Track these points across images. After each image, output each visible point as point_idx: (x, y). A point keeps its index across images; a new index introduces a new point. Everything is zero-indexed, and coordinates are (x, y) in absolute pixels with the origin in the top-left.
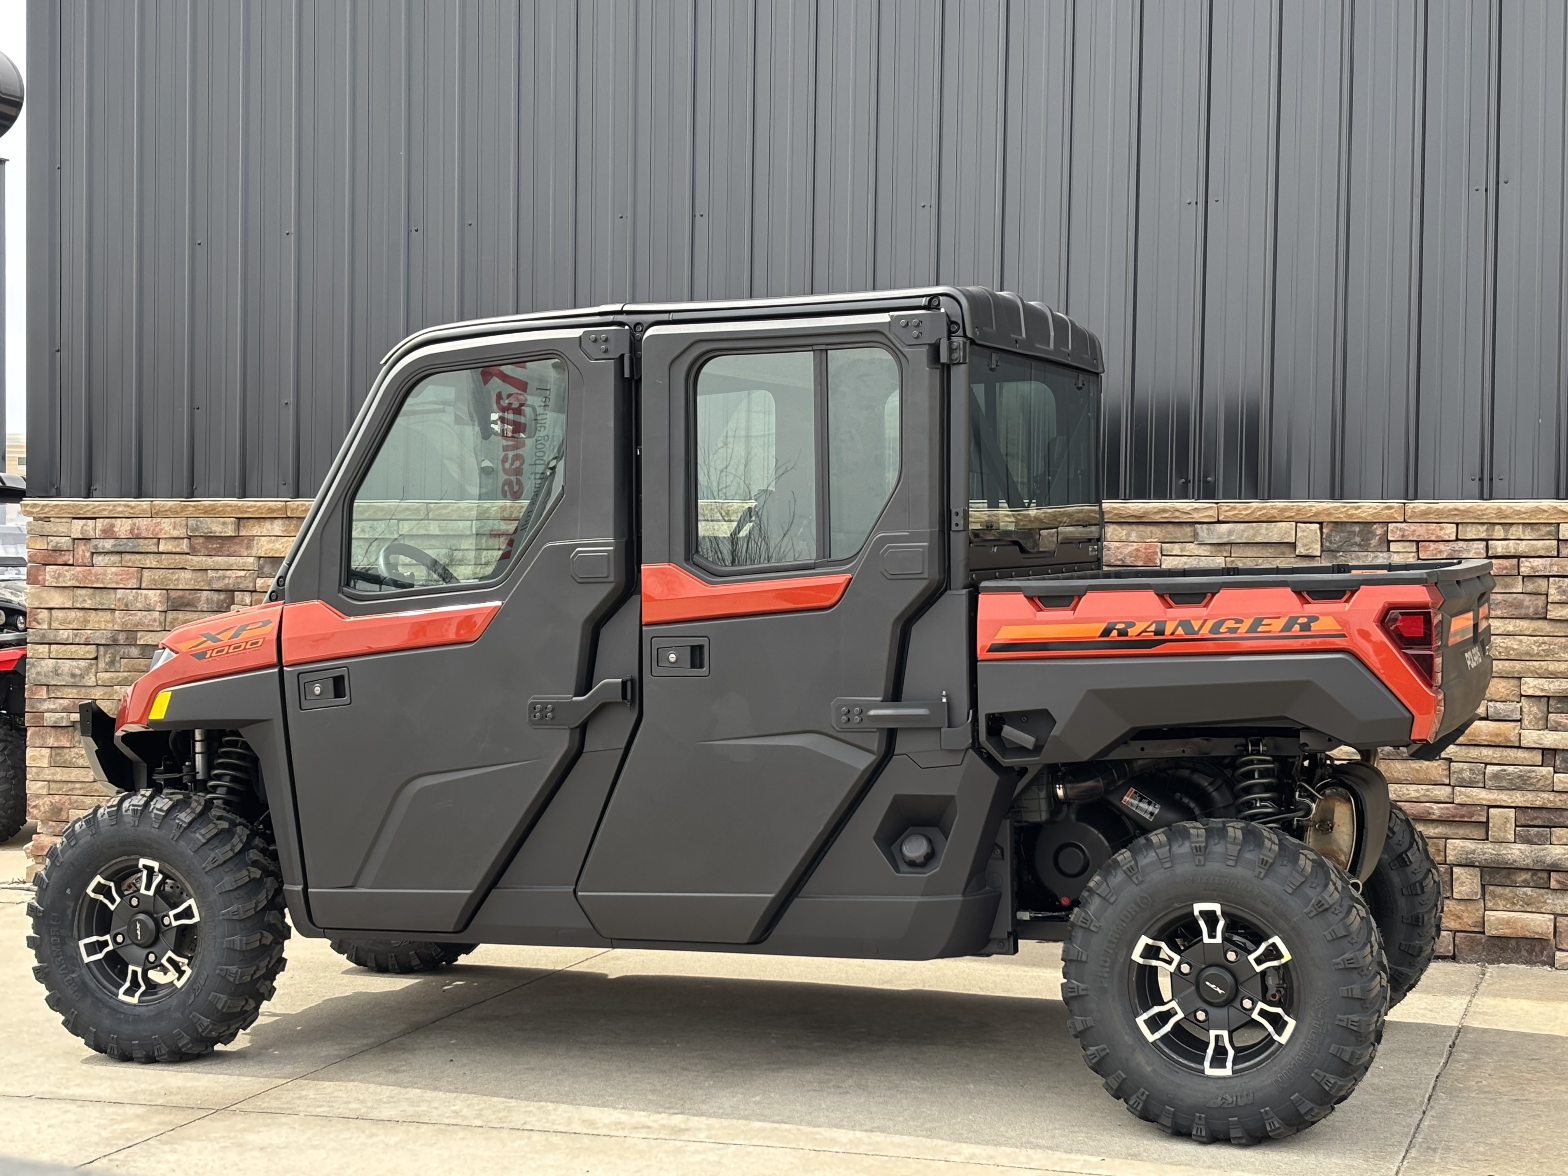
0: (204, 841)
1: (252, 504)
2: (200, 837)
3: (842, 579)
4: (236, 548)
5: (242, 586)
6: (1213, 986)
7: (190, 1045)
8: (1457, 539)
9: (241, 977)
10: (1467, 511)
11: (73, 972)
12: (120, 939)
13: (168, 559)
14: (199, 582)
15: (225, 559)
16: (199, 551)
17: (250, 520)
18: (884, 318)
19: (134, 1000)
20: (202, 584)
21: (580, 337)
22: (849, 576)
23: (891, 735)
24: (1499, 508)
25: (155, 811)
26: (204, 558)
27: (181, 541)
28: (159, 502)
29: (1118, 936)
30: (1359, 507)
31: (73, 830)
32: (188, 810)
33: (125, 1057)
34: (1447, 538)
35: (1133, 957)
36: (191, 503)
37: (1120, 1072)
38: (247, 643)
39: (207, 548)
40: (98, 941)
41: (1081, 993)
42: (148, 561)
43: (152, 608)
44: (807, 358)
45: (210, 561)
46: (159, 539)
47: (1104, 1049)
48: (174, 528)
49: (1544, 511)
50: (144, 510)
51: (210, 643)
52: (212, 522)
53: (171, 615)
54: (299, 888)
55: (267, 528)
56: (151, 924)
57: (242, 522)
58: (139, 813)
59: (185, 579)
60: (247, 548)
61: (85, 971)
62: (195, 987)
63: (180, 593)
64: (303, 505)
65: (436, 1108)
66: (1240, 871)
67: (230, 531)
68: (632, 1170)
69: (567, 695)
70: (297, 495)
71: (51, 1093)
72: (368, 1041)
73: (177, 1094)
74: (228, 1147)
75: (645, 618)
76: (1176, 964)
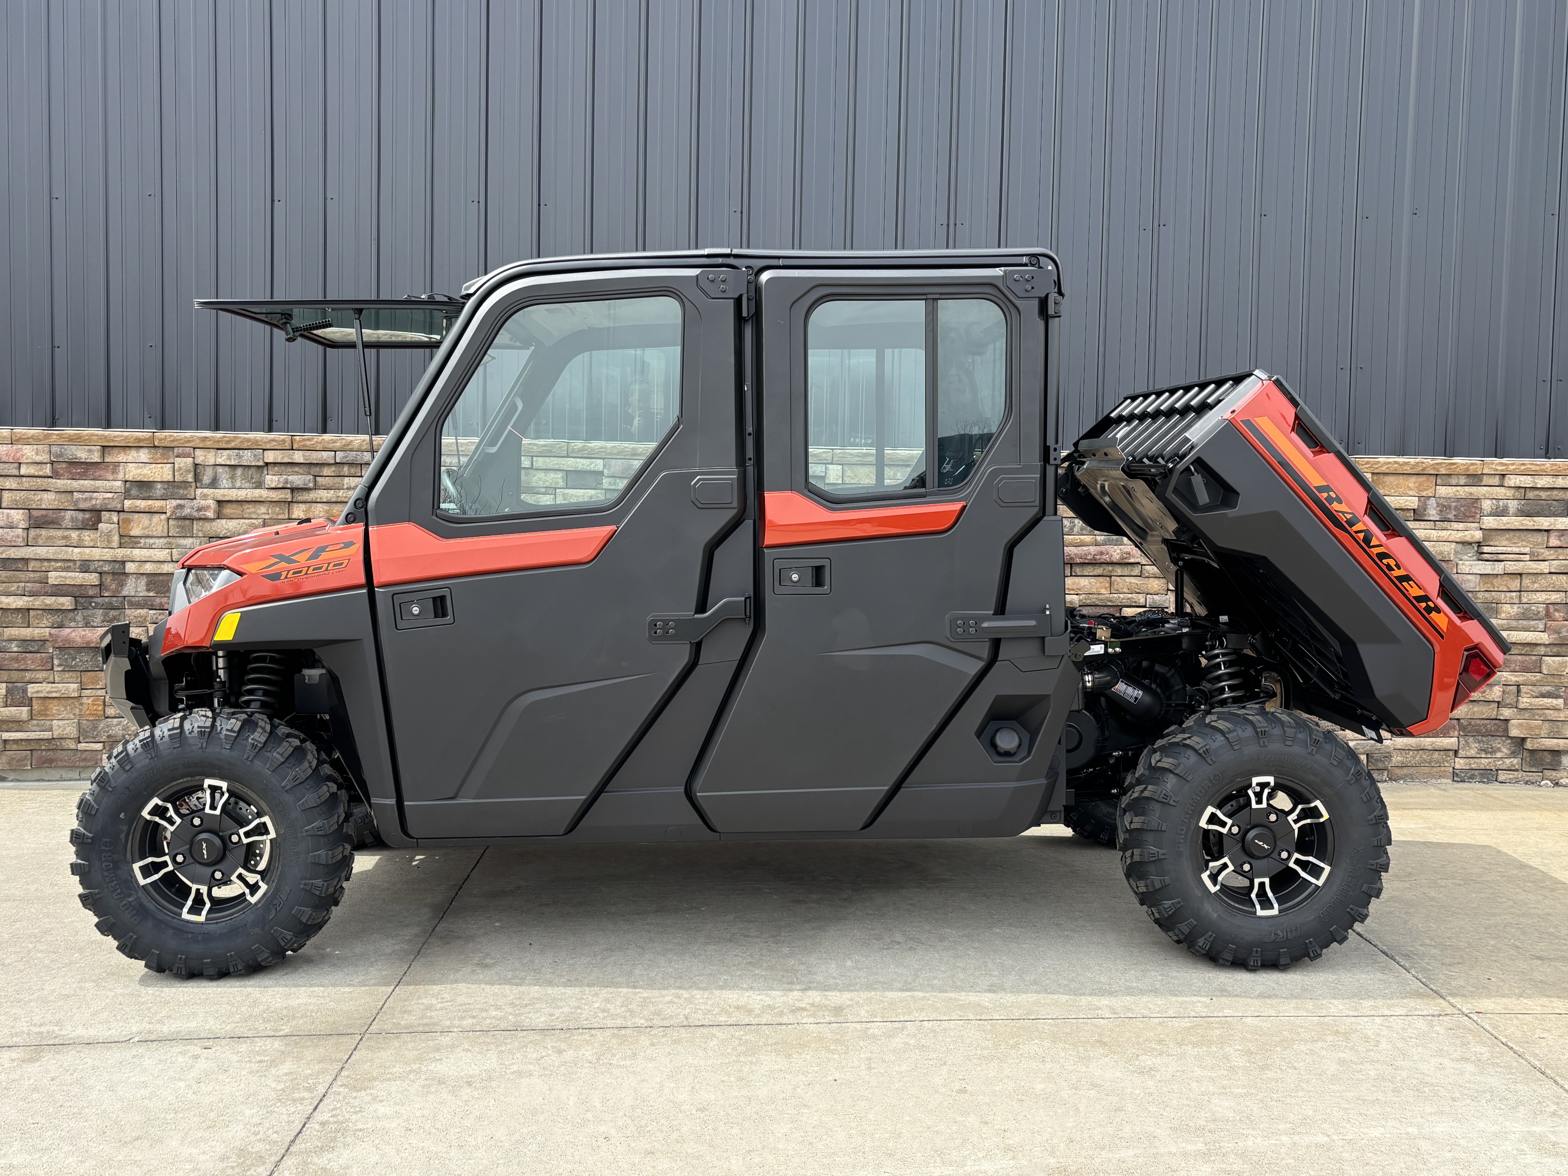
0: (282, 760)
1: (117, 434)
2: (278, 756)
3: (957, 506)
4: (102, 473)
5: (109, 507)
6: (1261, 843)
7: (271, 959)
9: (327, 889)
11: (130, 896)
12: (180, 858)
13: (29, 482)
14: (62, 503)
15: (92, 482)
16: (62, 475)
17: (115, 449)
18: (998, 272)
19: (202, 918)
20: (66, 504)
21: (697, 276)
22: (964, 503)
23: (996, 644)
25: (224, 732)
26: (69, 481)
27: (44, 466)
28: (19, 430)
29: (1193, 808)
31: (127, 754)
32: (259, 730)
33: (192, 974)
35: (1200, 825)
36: (55, 432)
37: (1192, 920)
38: (329, 564)
39: (71, 473)
40: (153, 863)
41: (1161, 857)
42: (7, 484)
43: (15, 526)
44: (920, 306)
45: (76, 484)
46: (20, 463)
47: (1179, 902)
48: (37, 454)
50: (5, 437)
51: (283, 565)
52: (77, 449)
53: (33, 533)
54: (392, 801)
55: (132, 455)
56: (217, 841)
57: (107, 450)
58: (207, 735)
59: (48, 500)
60: (113, 473)
61: (141, 894)
62: (275, 902)
63: (44, 512)
64: (171, 436)
65: (578, 1008)
66: (1297, 749)
67: (96, 458)
68: (863, 1067)
69: (688, 613)
70: (163, 427)
71: (150, 1032)
72: (415, 930)
73: (294, 1017)
74: (429, 1086)
75: (768, 541)
76: (1229, 827)
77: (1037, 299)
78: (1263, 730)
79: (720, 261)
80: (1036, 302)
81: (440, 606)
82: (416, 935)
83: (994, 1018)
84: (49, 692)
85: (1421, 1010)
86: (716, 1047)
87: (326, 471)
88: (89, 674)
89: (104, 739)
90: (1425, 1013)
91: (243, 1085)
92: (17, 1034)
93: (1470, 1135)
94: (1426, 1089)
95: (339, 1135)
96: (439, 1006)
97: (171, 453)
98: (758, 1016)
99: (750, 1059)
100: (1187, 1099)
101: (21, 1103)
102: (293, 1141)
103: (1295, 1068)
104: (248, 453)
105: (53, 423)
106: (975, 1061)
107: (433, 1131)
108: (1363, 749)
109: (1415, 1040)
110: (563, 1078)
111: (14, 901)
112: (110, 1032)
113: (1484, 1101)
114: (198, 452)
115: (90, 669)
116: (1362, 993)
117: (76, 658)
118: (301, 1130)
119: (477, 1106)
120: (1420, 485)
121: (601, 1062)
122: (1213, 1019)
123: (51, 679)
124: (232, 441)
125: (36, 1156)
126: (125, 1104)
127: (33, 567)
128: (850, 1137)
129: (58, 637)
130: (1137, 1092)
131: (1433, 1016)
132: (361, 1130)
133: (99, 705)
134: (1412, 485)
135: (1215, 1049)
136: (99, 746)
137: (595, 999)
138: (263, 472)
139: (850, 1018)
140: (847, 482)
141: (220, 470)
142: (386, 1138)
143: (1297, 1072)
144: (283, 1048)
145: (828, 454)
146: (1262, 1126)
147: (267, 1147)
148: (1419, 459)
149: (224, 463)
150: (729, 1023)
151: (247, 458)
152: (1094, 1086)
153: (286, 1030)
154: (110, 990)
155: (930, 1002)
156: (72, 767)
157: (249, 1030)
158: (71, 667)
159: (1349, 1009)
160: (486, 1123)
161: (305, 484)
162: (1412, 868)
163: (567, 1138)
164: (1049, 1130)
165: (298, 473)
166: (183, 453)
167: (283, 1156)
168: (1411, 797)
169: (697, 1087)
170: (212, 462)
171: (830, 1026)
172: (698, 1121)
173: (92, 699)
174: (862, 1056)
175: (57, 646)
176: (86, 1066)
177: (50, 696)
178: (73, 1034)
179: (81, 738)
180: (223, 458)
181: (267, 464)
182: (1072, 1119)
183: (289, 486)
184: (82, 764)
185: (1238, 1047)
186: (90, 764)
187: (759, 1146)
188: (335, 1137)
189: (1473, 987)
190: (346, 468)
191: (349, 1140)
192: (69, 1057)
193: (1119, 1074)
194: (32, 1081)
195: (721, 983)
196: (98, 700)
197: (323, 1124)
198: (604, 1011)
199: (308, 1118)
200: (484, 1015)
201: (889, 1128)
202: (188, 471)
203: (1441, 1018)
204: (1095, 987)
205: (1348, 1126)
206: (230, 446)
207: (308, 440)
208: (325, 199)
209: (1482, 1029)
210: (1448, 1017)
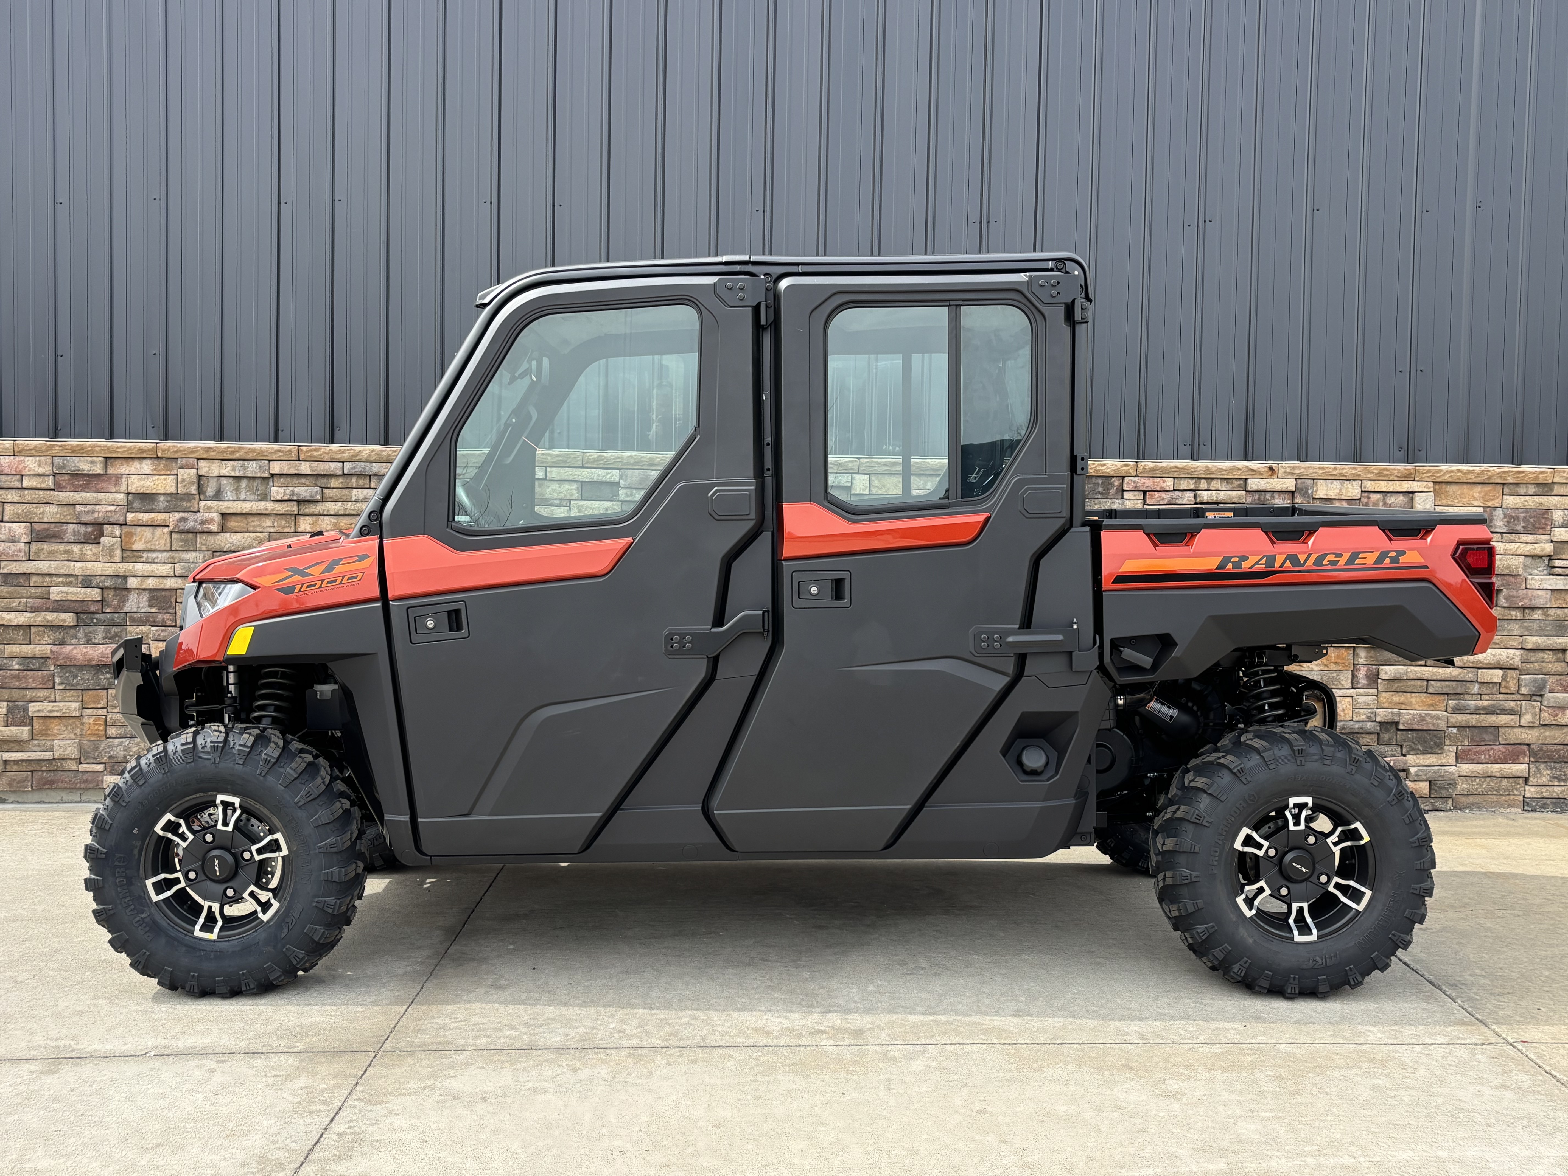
0: (296, 776)
1: (120, 445)
2: (291, 772)
3: (981, 518)
4: (104, 485)
5: (111, 520)
6: (1299, 866)
7: (283, 978)
8: (1174, 490)
9: (340, 907)
10: (1183, 468)
11: (143, 913)
12: (192, 875)
13: (31, 495)
14: (65, 516)
15: (94, 495)
16: (65, 487)
17: (118, 460)
18: (1023, 277)
19: (214, 936)
20: (69, 517)
21: (715, 284)
22: (988, 514)
23: (1022, 659)
24: (1207, 467)
25: (237, 747)
26: (72, 494)
27: (46, 478)
28: (21, 441)
29: (1227, 829)
30: (1104, 465)
31: (141, 769)
32: (272, 745)
33: (205, 992)
34: (1167, 489)
35: (1235, 846)
36: (58, 443)
37: (1226, 945)
38: (343, 577)
39: (73, 485)
40: (165, 879)
41: (1194, 880)
42: (9, 496)
43: (16, 540)
44: (942, 312)
45: (78, 497)
46: (22, 475)
47: (1213, 927)
48: (39, 466)
49: (1239, 469)
50: (7, 449)
51: (297, 578)
52: (80, 461)
53: (35, 547)
54: (406, 818)
55: (135, 467)
56: (230, 858)
57: (110, 461)
58: (220, 749)
59: (50, 513)
60: (116, 485)
61: (153, 910)
62: (287, 920)
63: (46, 526)
64: (174, 446)
65: (594, 1028)
66: (1335, 769)
67: (98, 469)
68: (882, 1088)
69: (706, 627)
70: (166, 438)
71: (165, 1047)
72: (426, 953)
73: (307, 1034)
74: (444, 1101)
75: (786, 554)
76: (1265, 849)
77: (1064, 305)
78: (1300, 748)
79: (738, 268)
80: (1062, 309)
81: (454, 619)
82: (429, 957)
83: (1018, 1042)
84: (50, 711)
85: (1464, 1039)
86: (733, 1068)
87: (334, 483)
88: (91, 692)
89: (105, 759)
90: (1468, 1041)
91: (260, 1098)
92: (34, 1048)
93: (1502, 1159)
94: (1461, 1115)
95: (356, 1145)
96: (453, 1025)
97: (174, 465)
98: (777, 1038)
99: (767, 1078)
100: (1212, 1121)
101: (42, 1112)
102: (311, 1150)
103: (1327, 1093)
104: (253, 464)
105: (55, 433)
106: (997, 1083)
107: (449, 1143)
108: (1425, 775)
109: (1454, 1068)
110: (578, 1095)
111: (22, 920)
112: (126, 1047)
113: (1520, 1127)
114: (202, 463)
115: (91, 687)
116: (1404, 1020)
117: (77, 676)
118: (319, 1139)
119: (492, 1121)
120: (1486, 495)
121: (617, 1080)
122: (1245, 1045)
123: (52, 698)
124: (238, 452)
125: (61, 1161)
126: (145, 1113)
127: (35, 582)
128: (867, 1153)
129: (60, 654)
130: (1162, 1114)
131: (1476, 1044)
132: (377, 1141)
133: (100, 725)
134: (1476, 495)
135: (1246, 1075)
136: (100, 767)
137: (610, 1020)
138: (268, 484)
139: (870, 1041)
140: (874, 493)
141: (224, 481)
142: (403, 1149)
143: (1328, 1097)
144: (297, 1064)
145: (855, 464)
146: (1287, 1148)
147: (287, 1155)
148: (1484, 467)
149: (228, 474)
150: (746, 1044)
151: (253, 468)
152: (1119, 1108)
153: (300, 1046)
154: (124, 1007)
155: (953, 1026)
156: (73, 789)
157: (264, 1046)
158: (73, 685)
159: (1388, 1038)
160: (501, 1136)
161: (311, 496)
162: (1469, 898)
163: (582, 1151)
164: (1069, 1149)
165: (304, 485)
166: (187, 465)
167: (303, 1163)
168: (1476, 826)
169: (714, 1104)
170: (216, 474)
171: (849, 1048)
172: (714, 1137)
173: (93, 718)
174: (882, 1077)
175: (58, 663)
176: (105, 1078)
177: (51, 715)
178: (89, 1049)
179: (82, 759)
180: (227, 469)
181: (273, 475)
182: (1093, 1140)
183: (295, 498)
184: (83, 786)
185: (1269, 1073)
186: (91, 786)
187: (775, 1161)
188: (353, 1147)
189: (1521, 1017)
190: (354, 480)
191: (366, 1150)
192: (88, 1069)
193: (1144, 1097)
194: (52, 1092)
195: (739, 1006)
196: (99, 719)
197: (340, 1135)
198: (620, 1031)
199: (326, 1129)
200: (498, 1034)
201: (906, 1146)
202: (192, 483)
203: (1484, 1046)
204: (1125, 1013)
205: (1376, 1149)
206: (234, 457)
207: (315, 450)
208: (333, 200)
209: (1526, 1058)
210: (1492, 1046)
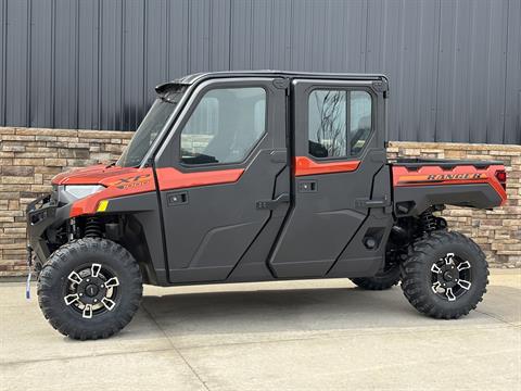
0: (123, 257)
6: (449, 276)
12: (81, 295)
19: (91, 316)
21: (273, 81)
22: (360, 161)
23: (369, 209)
35: (432, 270)
40: (72, 296)
51: (124, 183)
54: (164, 270)
58: (95, 247)
61: (67, 308)
69: (270, 200)
75: (297, 174)
76: (439, 271)
81: (183, 198)
87: (30, 144)
